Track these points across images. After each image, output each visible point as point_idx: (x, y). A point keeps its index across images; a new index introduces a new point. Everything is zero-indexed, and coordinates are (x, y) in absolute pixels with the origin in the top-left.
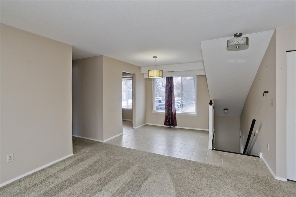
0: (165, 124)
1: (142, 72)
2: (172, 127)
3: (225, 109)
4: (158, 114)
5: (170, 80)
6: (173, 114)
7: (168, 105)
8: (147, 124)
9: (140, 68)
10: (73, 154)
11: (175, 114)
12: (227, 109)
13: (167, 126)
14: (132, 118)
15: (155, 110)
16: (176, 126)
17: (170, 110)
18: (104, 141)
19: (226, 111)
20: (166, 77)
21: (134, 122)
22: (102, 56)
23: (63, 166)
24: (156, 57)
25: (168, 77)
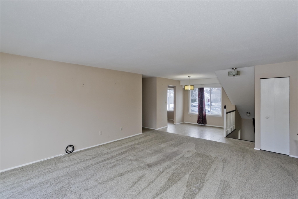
0: (198, 123)
1: (181, 84)
2: (203, 125)
3: (247, 113)
4: (192, 115)
5: (201, 90)
6: (204, 115)
7: (200, 109)
8: (184, 122)
9: (180, 81)
10: (142, 133)
11: (205, 115)
12: (250, 113)
13: (199, 124)
14: (174, 118)
15: (190, 112)
16: (206, 124)
17: (201, 112)
18: (157, 129)
19: (248, 114)
20: (199, 88)
21: (175, 121)
22: (156, 77)
23: (140, 137)
24: (190, 77)
25: (200, 88)
